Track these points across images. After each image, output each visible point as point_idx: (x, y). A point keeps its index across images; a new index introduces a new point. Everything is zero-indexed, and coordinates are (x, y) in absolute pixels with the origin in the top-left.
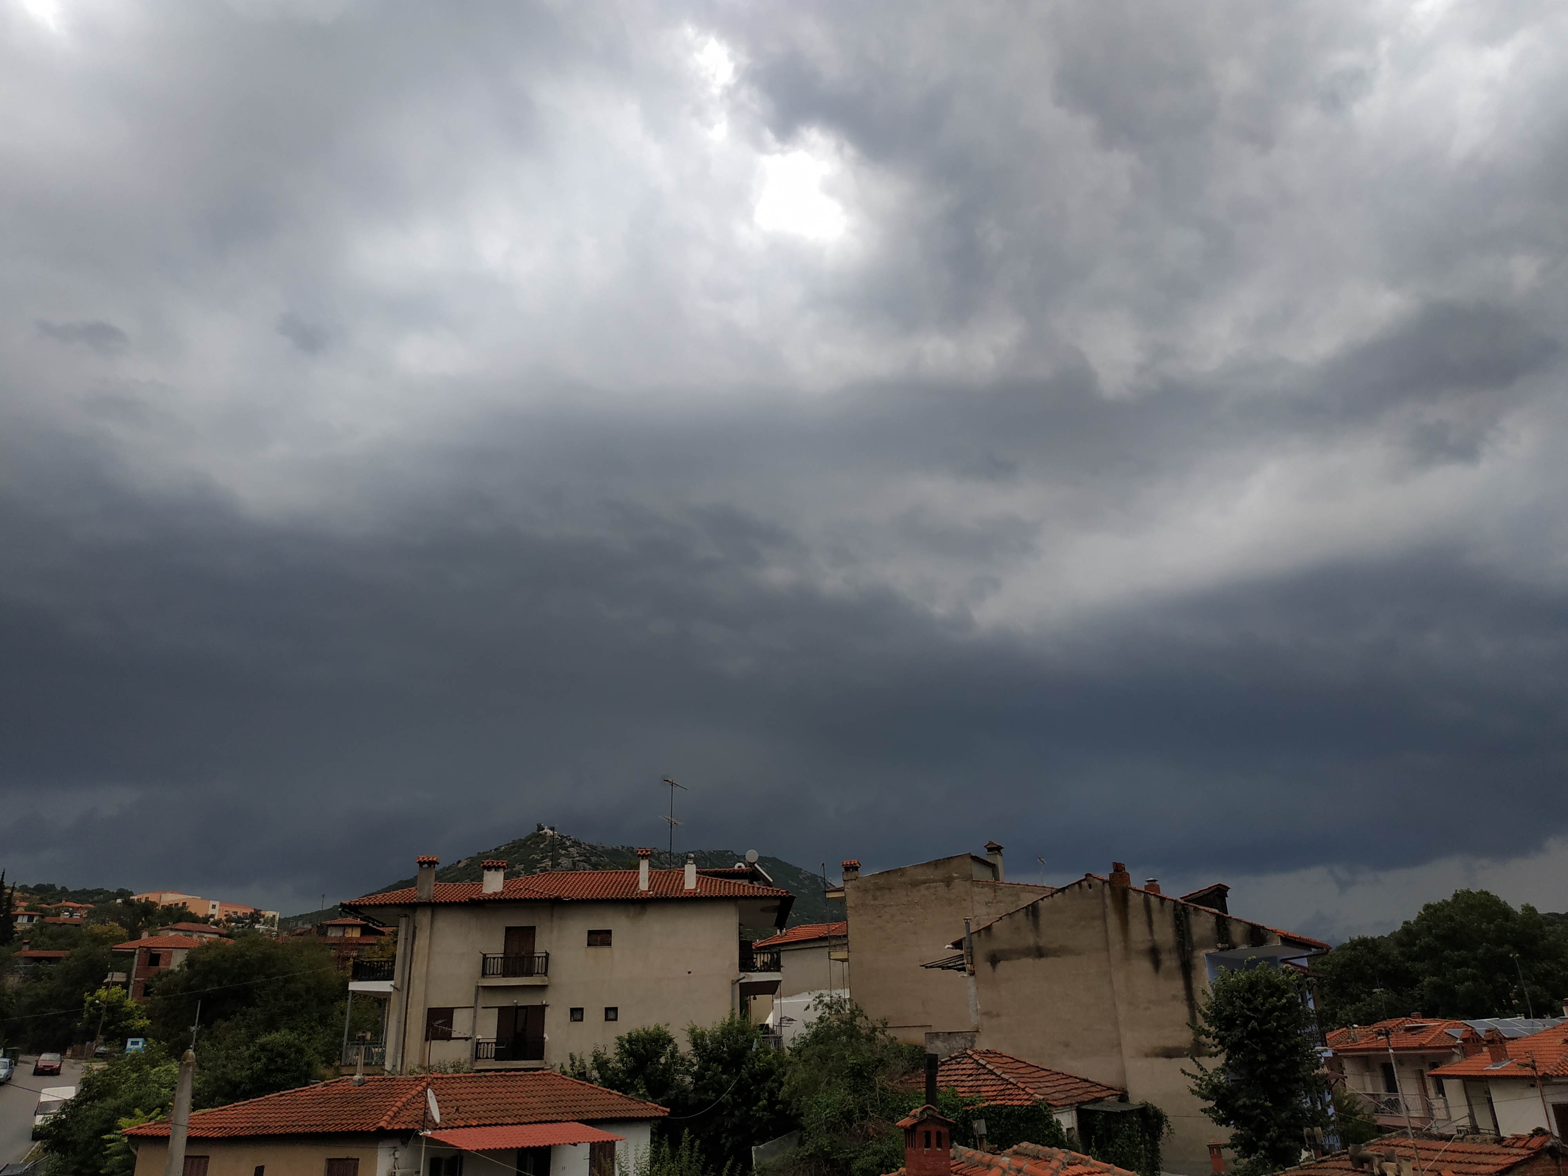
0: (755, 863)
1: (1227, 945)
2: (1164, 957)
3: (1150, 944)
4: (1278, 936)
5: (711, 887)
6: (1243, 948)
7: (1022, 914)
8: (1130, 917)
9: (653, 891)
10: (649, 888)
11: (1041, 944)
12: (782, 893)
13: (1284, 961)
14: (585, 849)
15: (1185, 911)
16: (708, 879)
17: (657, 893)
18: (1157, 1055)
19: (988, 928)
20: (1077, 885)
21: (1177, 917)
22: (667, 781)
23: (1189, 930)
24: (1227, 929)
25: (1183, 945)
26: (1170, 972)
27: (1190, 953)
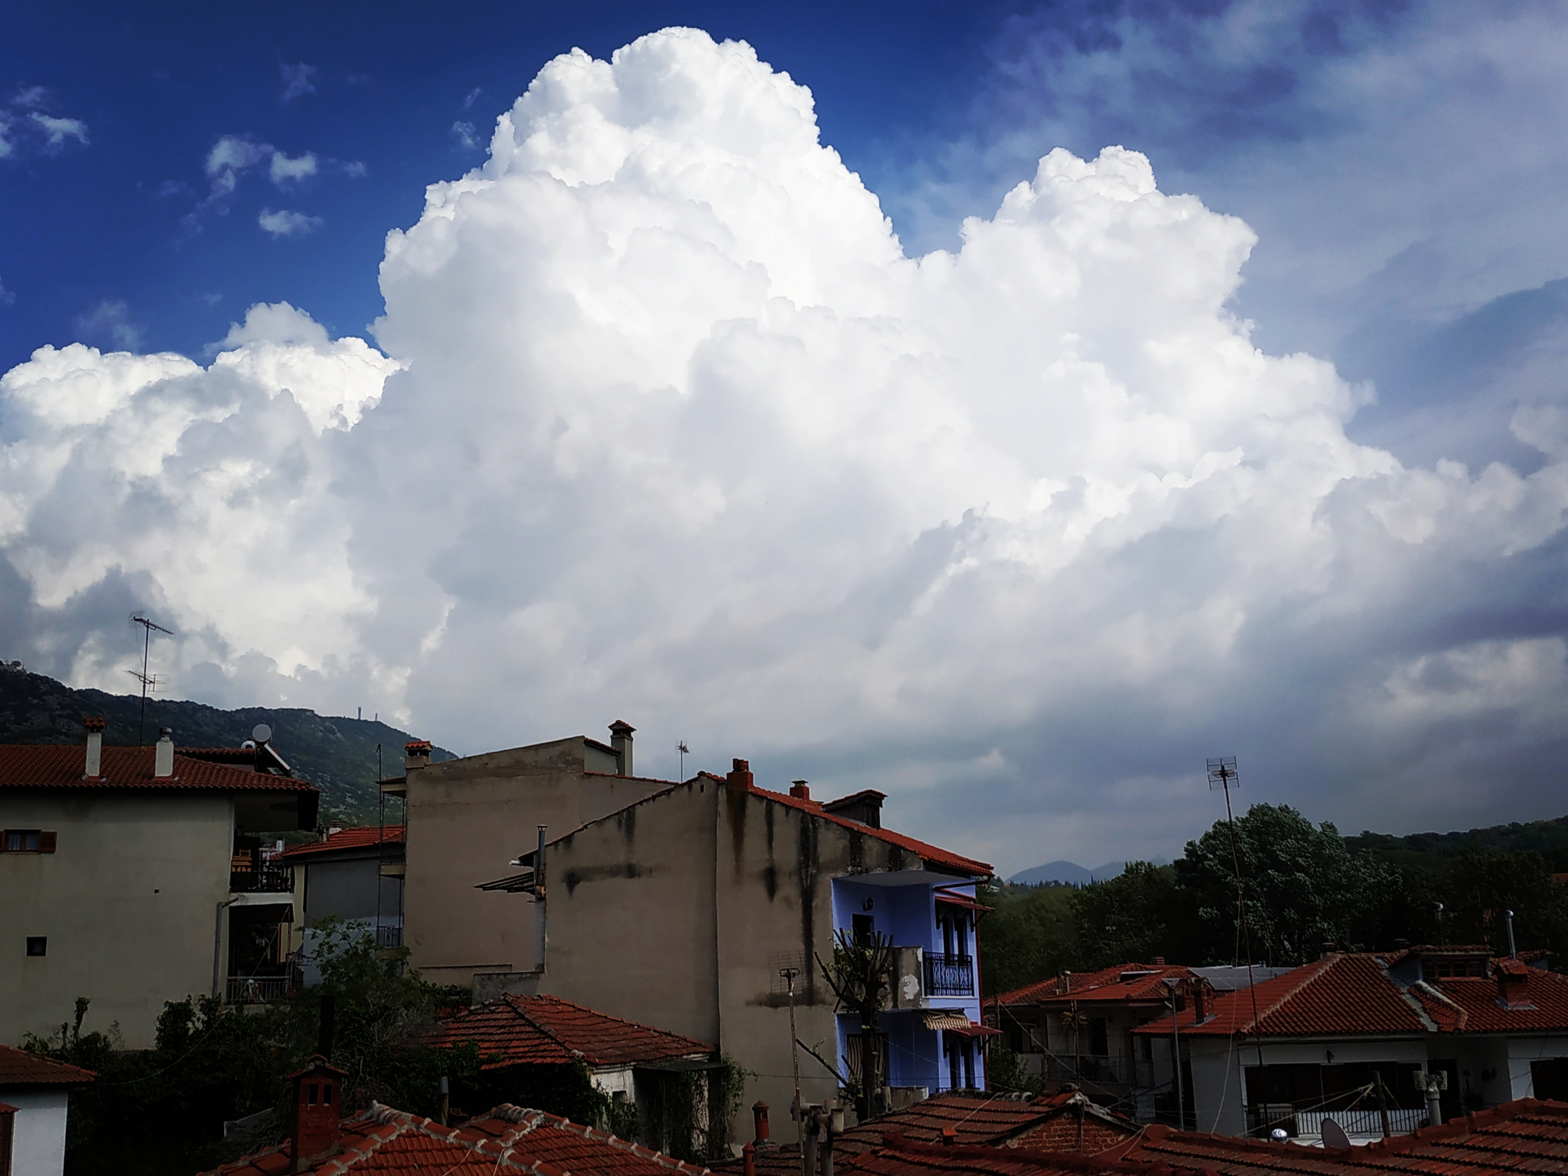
0: (265, 743)
1: (859, 869)
2: (781, 880)
3: (767, 865)
4: (921, 859)
5: (196, 773)
6: (878, 872)
7: (612, 823)
8: (746, 830)
9: (108, 778)
10: (101, 774)
11: (634, 862)
12: (303, 785)
13: (939, 890)
14: (71, 698)
15: (813, 824)
16: (192, 763)
17: (113, 782)
18: (760, 1004)
19: (568, 840)
20: (686, 788)
21: (804, 831)
22: (141, 620)
23: (815, 847)
24: (861, 848)
25: (807, 866)
26: (787, 900)
27: (813, 877)
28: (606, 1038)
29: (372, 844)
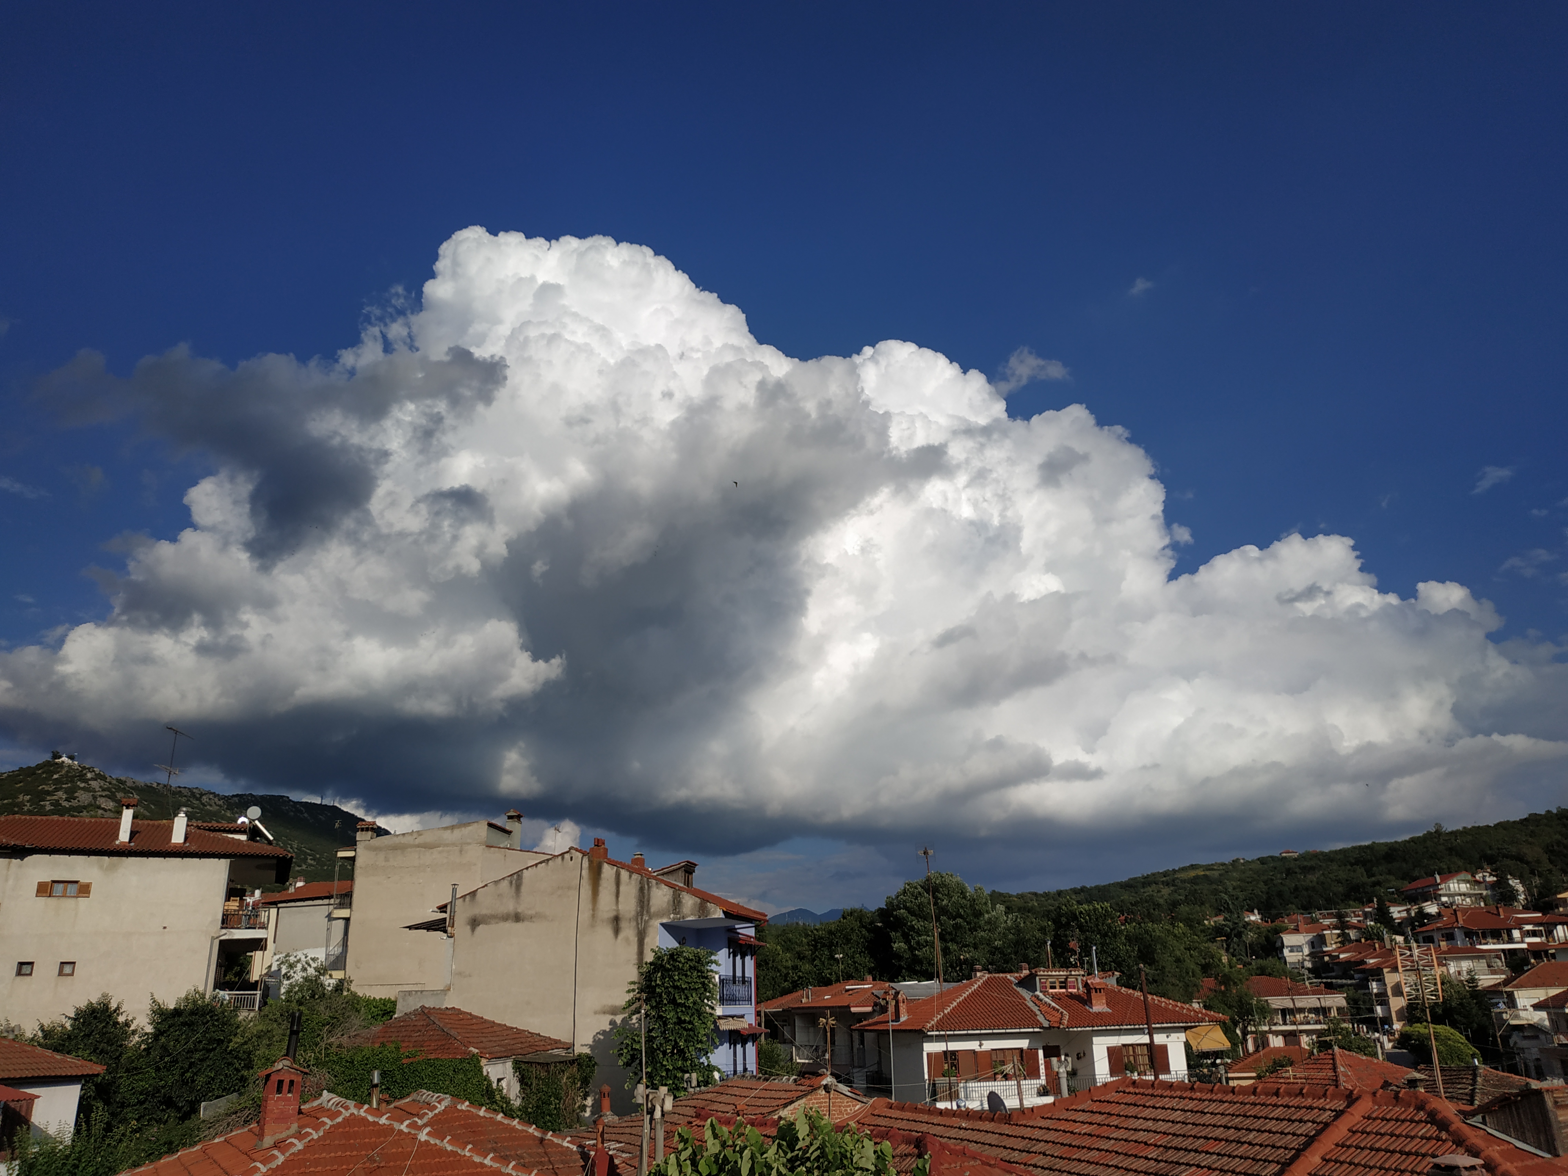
0: (254, 820)
1: (678, 916)
2: (623, 924)
3: (614, 913)
4: (721, 909)
5: (202, 842)
6: (691, 919)
7: (506, 883)
8: (601, 888)
10: (130, 839)
11: (519, 910)
12: (281, 853)
14: (110, 783)
15: (648, 884)
16: (201, 834)
18: (604, 1013)
19: (473, 894)
20: (560, 858)
21: (641, 890)
23: (649, 901)
24: (680, 902)
25: (642, 915)
26: (627, 940)
27: (646, 922)
28: (494, 1039)
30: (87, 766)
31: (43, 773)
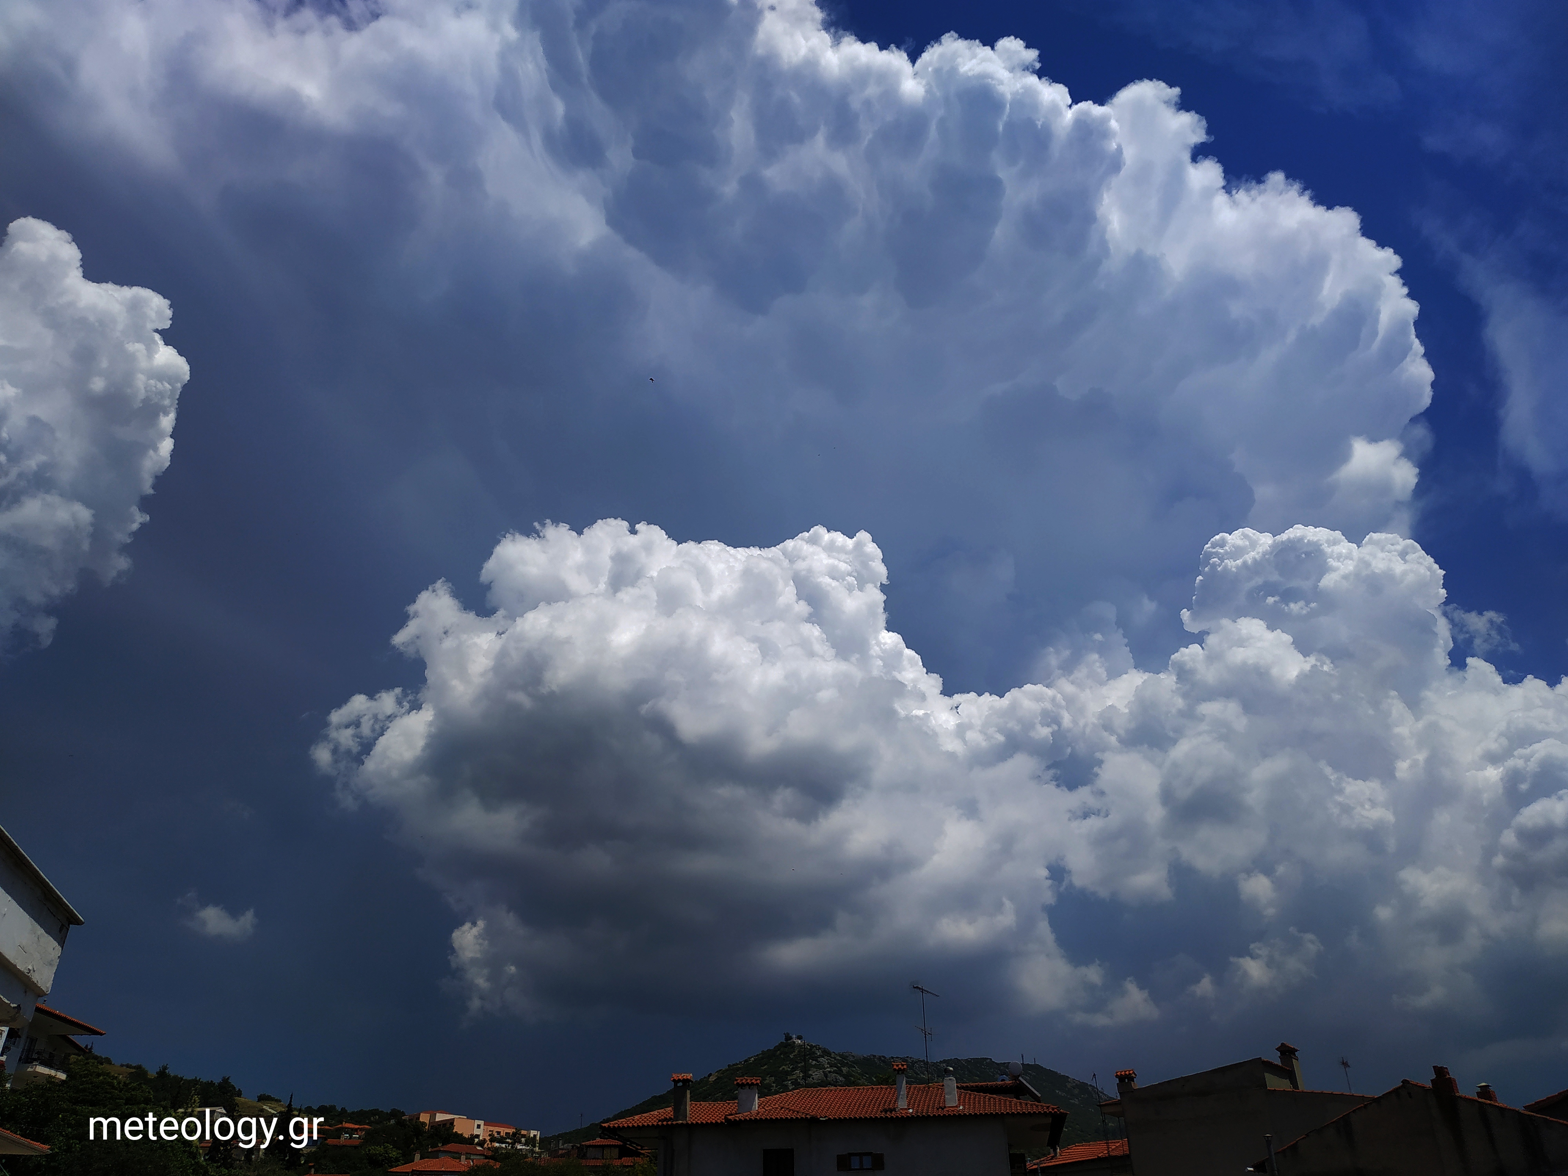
0: (1019, 1076)
5: (974, 1103)
7: (1331, 1130)
8: (1464, 1133)
9: (913, 1109)
10: (908, 1105)
12: (1053, 1109)
14: (835, 1058)
15: (1531, 1123)
16: (970, 1095)
17: (917, 1112)
19: (1295, 1148)
20: (1394, 1094)
22: (917, 987)
29: (1096, 1157)
30: (814, 1045)
31: (781, 1054)
